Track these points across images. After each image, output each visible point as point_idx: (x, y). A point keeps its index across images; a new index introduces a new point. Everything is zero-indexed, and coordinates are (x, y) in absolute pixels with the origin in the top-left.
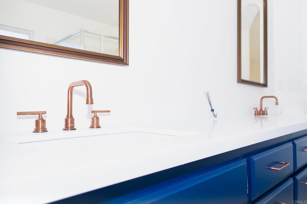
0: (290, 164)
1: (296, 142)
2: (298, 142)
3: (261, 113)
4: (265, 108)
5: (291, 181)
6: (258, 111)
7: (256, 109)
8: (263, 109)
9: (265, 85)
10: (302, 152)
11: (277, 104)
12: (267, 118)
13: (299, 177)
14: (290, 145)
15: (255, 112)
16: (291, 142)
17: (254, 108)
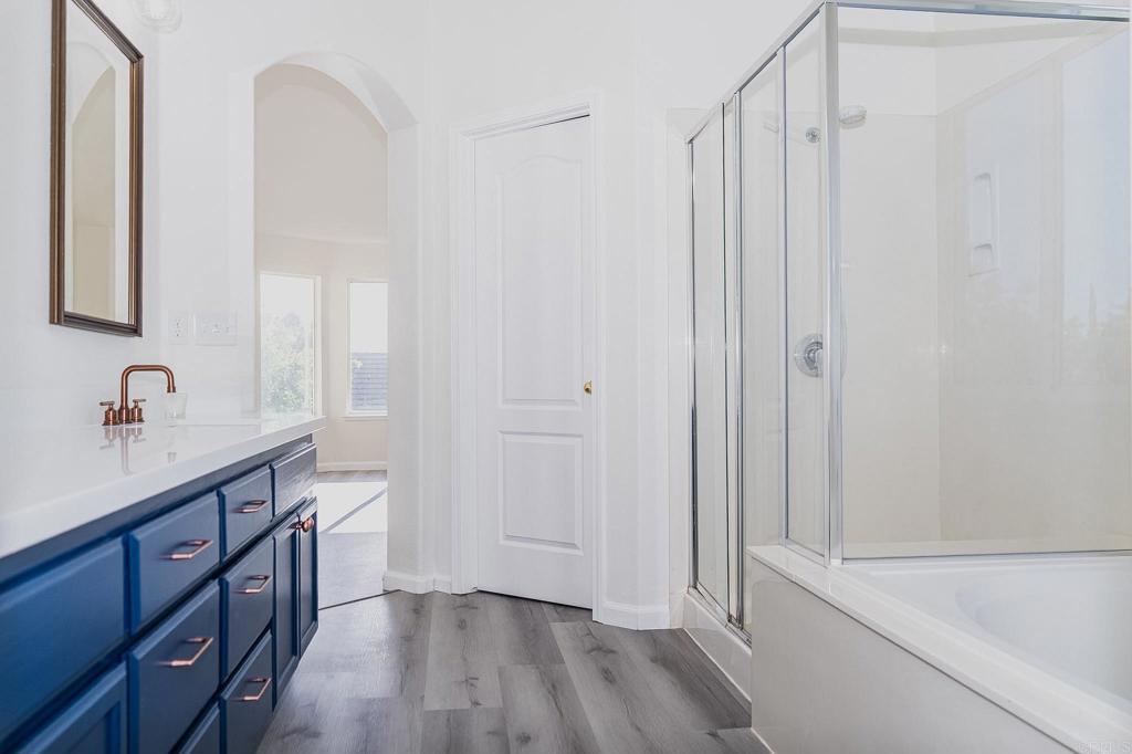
0: (214, 542)
1: (225, 490)
2: (231, 491)
3: (122, 416)
4: (135, 401)
5: (213, 589)
6: (114, 412)
7: (111, 404)
8: (131, 405)
9: (135, 330)
10: (238, 515)
11: (171, 388)
12: (140, 429)
13: (231, 577)
14: (213, 498)
15: (107, 413)
16: (215, 493)
17: (102, 404)
